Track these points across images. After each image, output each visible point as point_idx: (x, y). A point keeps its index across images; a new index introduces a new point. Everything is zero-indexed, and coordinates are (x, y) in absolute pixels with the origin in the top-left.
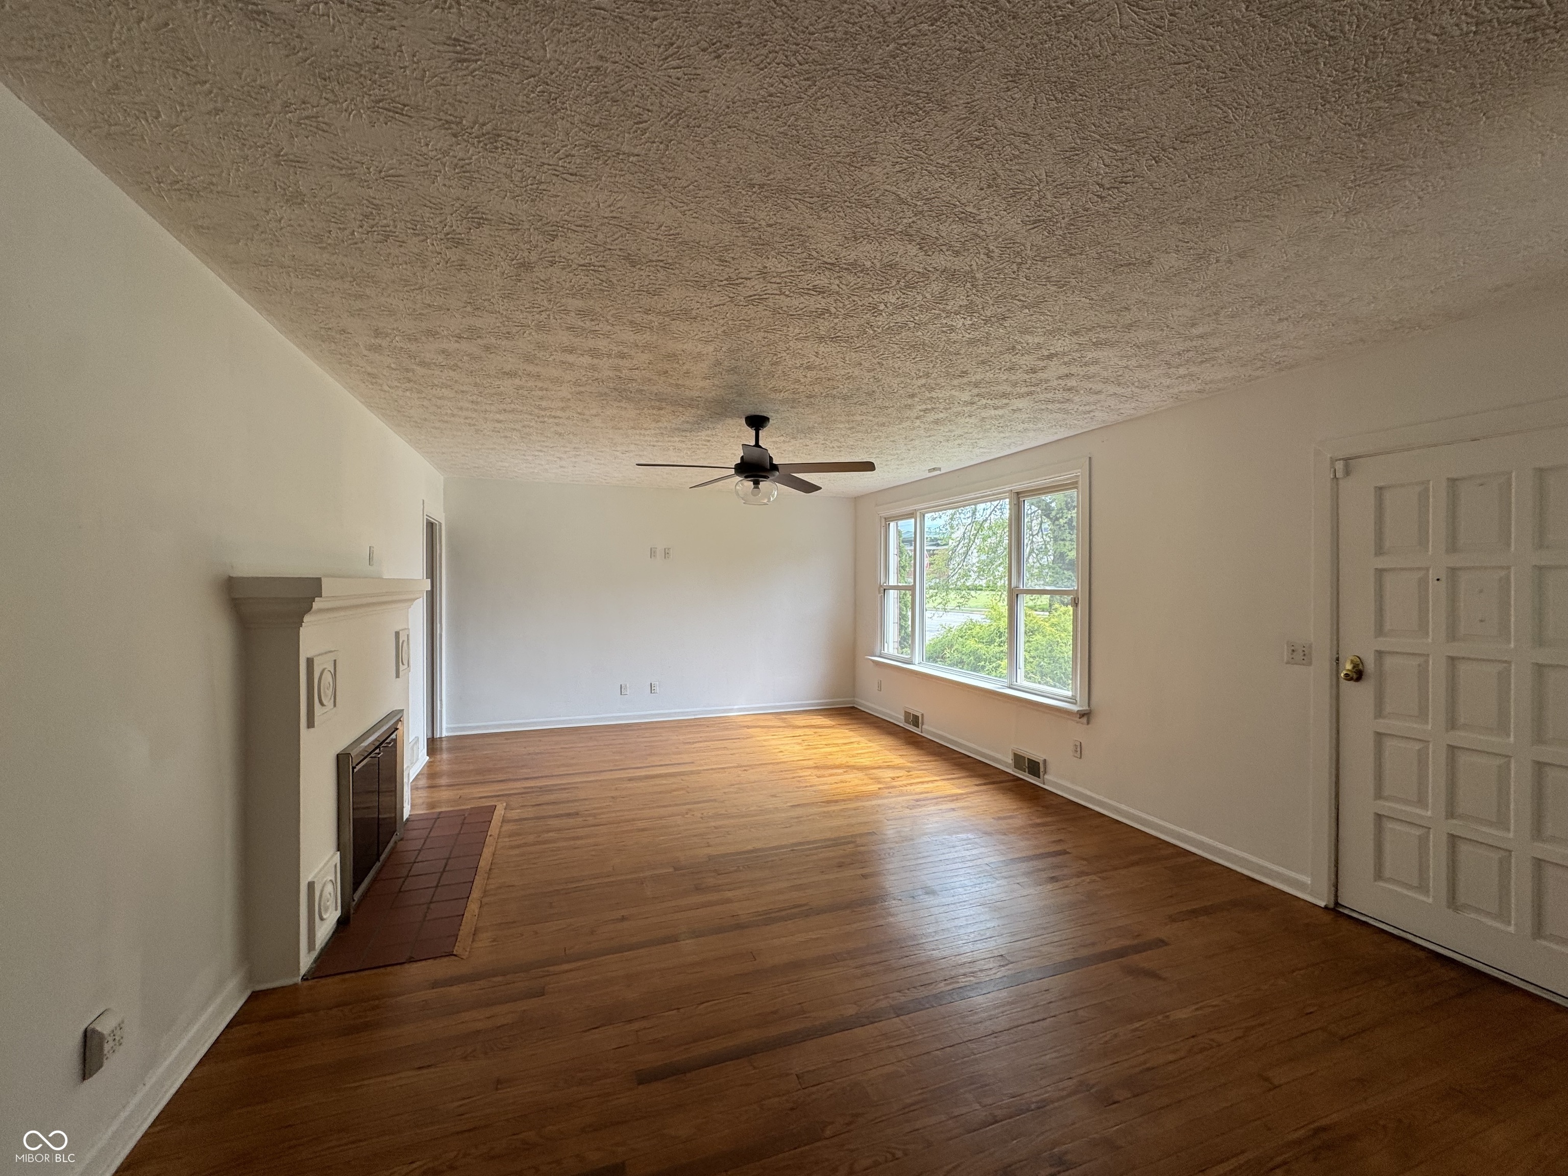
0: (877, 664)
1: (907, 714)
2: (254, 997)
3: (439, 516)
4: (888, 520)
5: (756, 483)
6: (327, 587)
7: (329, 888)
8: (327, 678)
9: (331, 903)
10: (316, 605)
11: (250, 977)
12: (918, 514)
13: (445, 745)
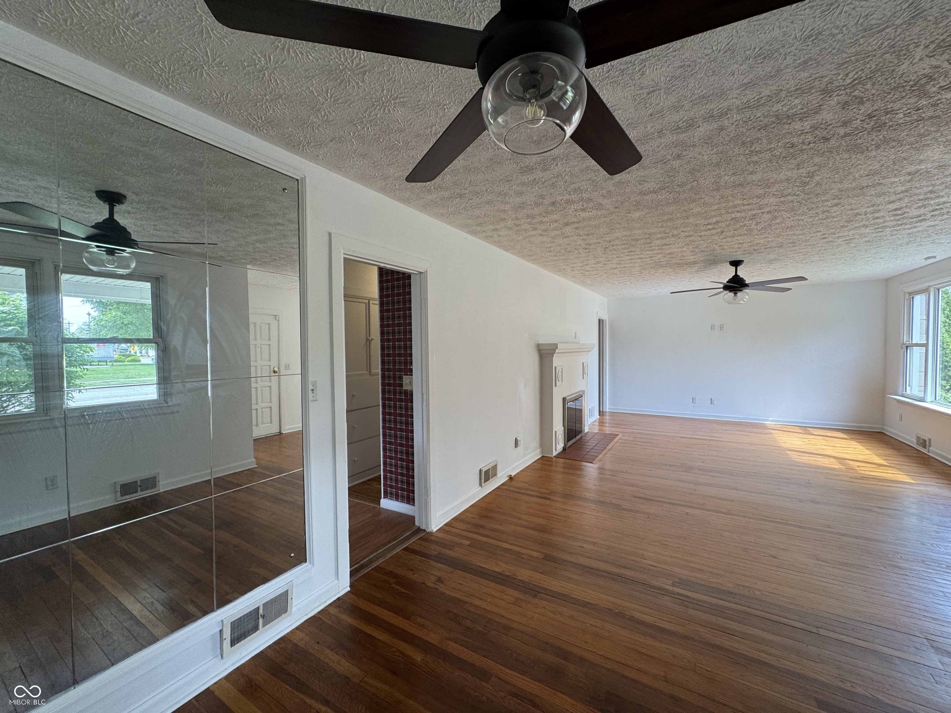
0: (899, 401)
1: (918, 438)
2: (543, 456)
3: (604, 316)
4: (912, 294)
5: (735, 294)
6: (559, 346)
7: (560, 436)
8: (560, 373)
9: (561, 440)
10: (557, 351)
11: (542, 452)
12: (932, 289)
13: (607, 414)
